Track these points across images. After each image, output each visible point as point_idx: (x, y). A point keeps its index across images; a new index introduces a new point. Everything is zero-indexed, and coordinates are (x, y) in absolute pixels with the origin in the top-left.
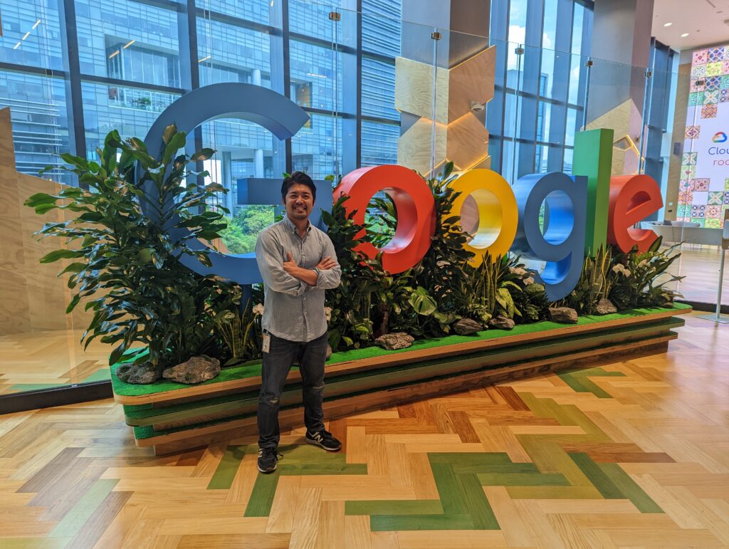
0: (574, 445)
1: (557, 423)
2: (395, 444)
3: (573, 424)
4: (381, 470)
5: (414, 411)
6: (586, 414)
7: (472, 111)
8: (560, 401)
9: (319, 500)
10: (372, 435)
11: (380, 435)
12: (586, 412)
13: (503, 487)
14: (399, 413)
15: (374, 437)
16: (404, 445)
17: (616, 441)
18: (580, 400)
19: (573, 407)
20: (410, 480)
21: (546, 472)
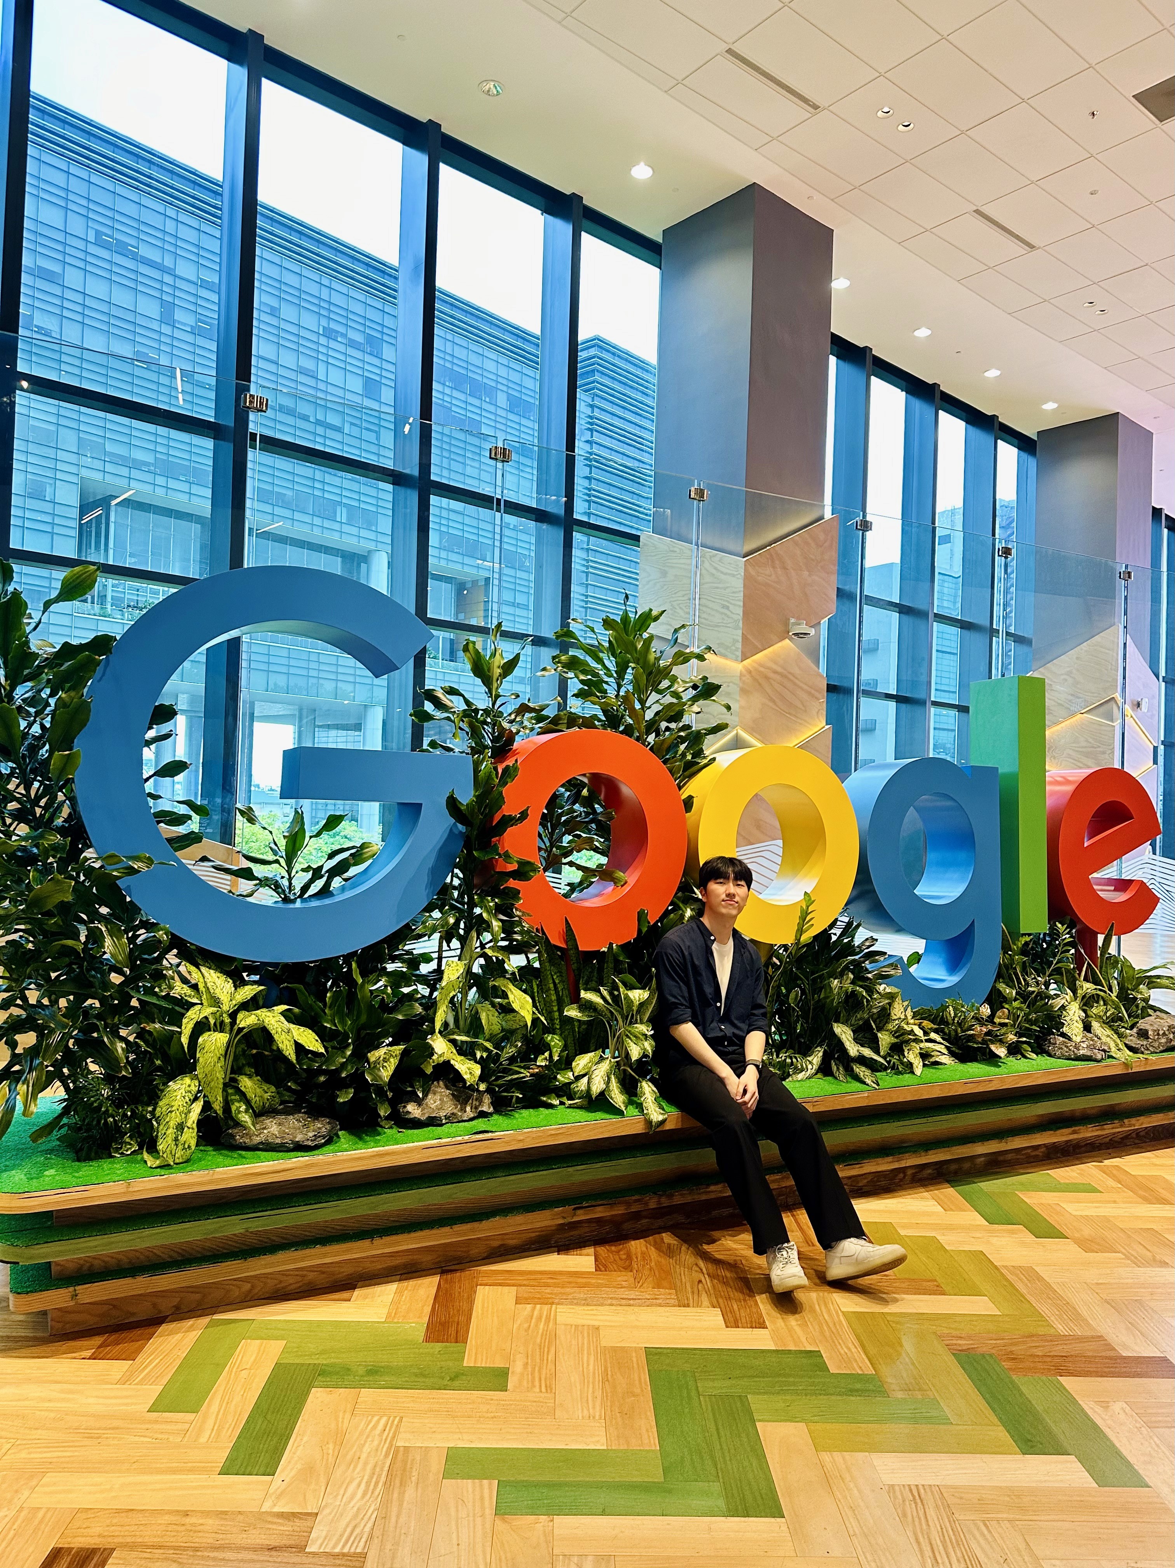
0: (969, 1337)
1: (938, 1291)
2: (577, 1326)
3: (975, 1292)
4: (537, 1383)
5: (629, 1257)
6: (1004, 1271)
7: (791, 639)
8: (950, 1241)
9: (391, 1445)
10: (529, 1307)
11: (546, 1308)
12: (1005, 1267)
13: (802, 1425)
14: (596, 1260)
15: (534, 1309)
16: (598, 1328)
17: (1061, 1329)
18: (994, 1240)
19: (980, 1257)
20: (598, 1408)
21: (900, 1395)
